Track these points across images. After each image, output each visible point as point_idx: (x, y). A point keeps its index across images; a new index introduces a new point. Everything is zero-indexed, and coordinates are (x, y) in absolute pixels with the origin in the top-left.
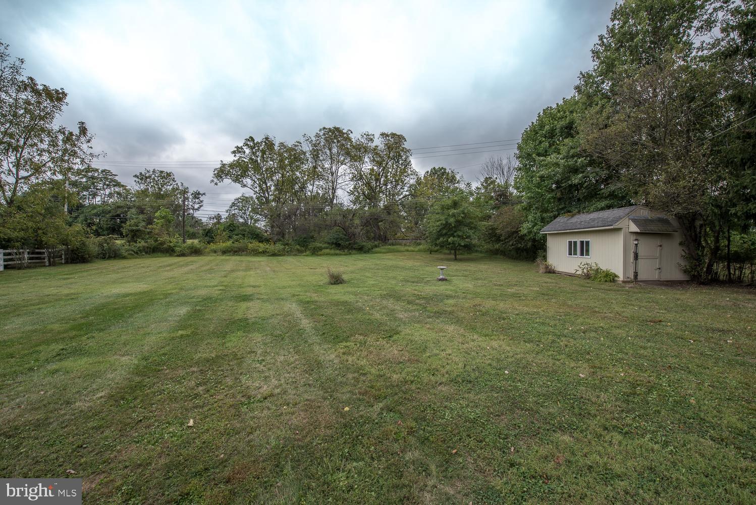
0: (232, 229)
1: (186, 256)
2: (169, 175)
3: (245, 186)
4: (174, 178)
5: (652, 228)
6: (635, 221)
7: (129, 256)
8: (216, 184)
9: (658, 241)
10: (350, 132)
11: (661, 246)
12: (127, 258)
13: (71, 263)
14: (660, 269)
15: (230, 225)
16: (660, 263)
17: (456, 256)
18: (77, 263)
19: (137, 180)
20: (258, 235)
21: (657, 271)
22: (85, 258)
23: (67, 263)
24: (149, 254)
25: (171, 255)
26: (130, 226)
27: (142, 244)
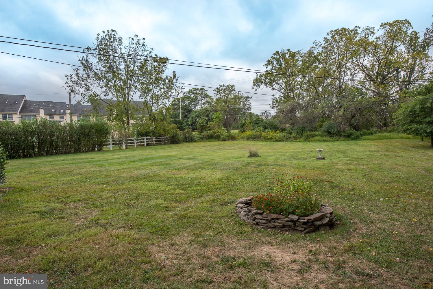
0: (258, 122)
1: (226, 141)
2: (232, 87)
3: (274, 89)
4: (235, 89)
7: (198, 140)
8: (256, 90)
10: (358, 28)
12: (197, 142)
13: (172, 144)
15: (256, 120)
18: (174, 144)
19: (216, 93)
20: (275, 126)
22: (177, 142)
23: (170, 143)
24: (208, 140)
25: (219, 140)
26: (200, 123)
27: (205, 133)
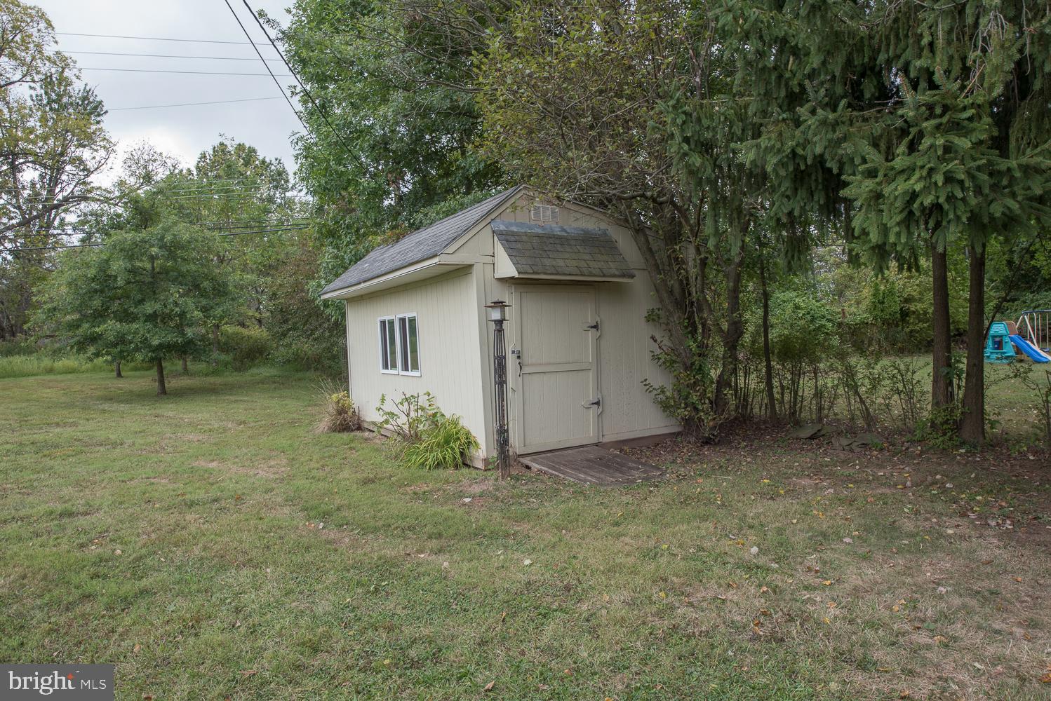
5: (561, 263)
6: (510, 240)
9: (583, 311)
11: (596, 327)
14: (597, 403)
16: (599, 386)
17: (162, 382)
21: (594, 411)
